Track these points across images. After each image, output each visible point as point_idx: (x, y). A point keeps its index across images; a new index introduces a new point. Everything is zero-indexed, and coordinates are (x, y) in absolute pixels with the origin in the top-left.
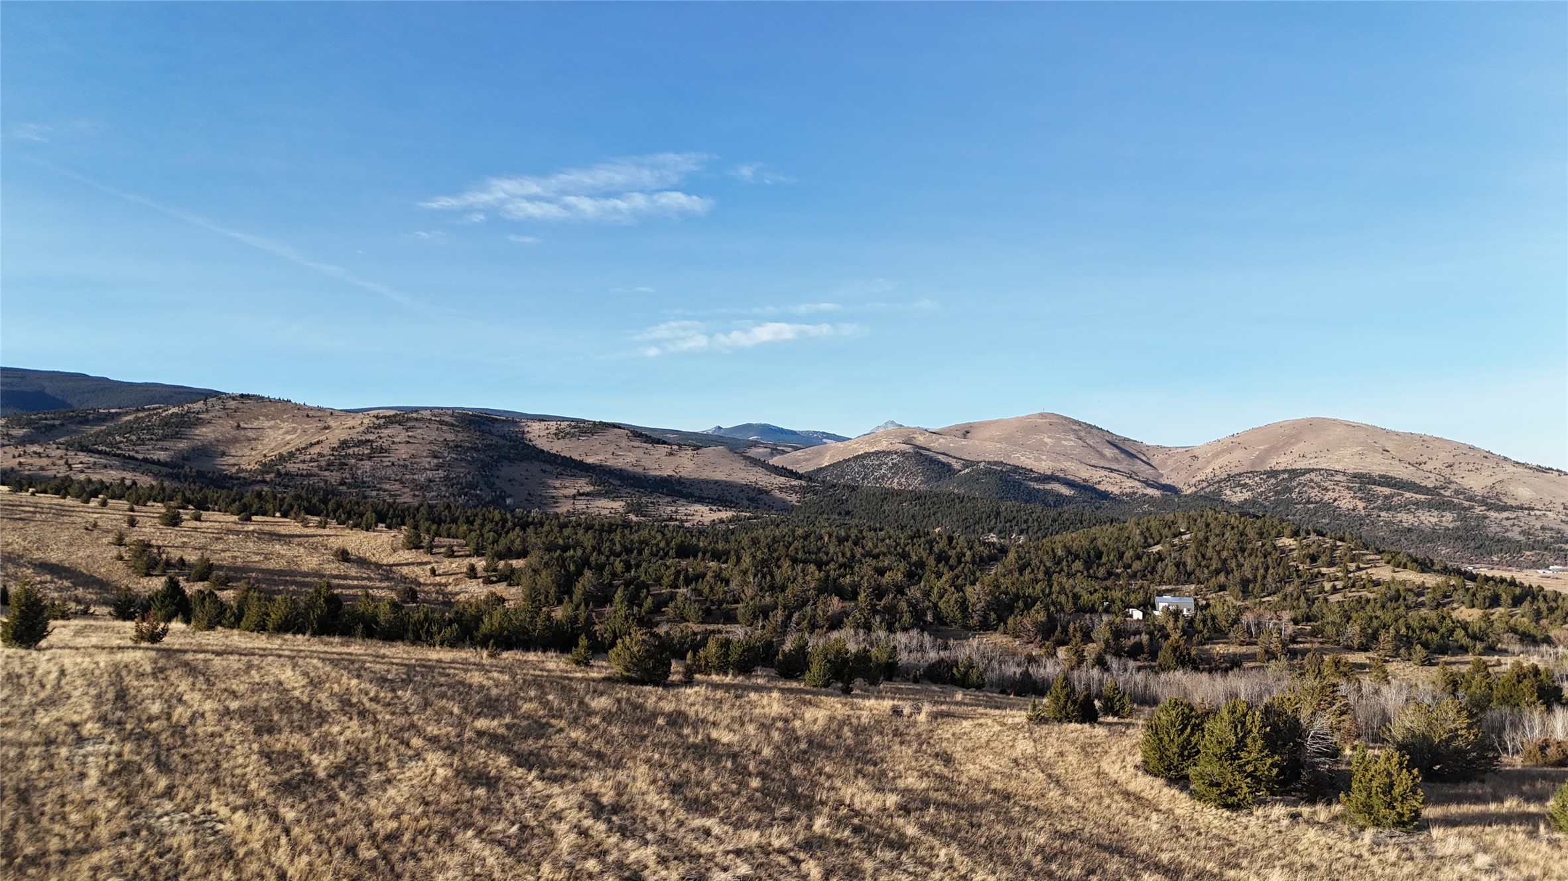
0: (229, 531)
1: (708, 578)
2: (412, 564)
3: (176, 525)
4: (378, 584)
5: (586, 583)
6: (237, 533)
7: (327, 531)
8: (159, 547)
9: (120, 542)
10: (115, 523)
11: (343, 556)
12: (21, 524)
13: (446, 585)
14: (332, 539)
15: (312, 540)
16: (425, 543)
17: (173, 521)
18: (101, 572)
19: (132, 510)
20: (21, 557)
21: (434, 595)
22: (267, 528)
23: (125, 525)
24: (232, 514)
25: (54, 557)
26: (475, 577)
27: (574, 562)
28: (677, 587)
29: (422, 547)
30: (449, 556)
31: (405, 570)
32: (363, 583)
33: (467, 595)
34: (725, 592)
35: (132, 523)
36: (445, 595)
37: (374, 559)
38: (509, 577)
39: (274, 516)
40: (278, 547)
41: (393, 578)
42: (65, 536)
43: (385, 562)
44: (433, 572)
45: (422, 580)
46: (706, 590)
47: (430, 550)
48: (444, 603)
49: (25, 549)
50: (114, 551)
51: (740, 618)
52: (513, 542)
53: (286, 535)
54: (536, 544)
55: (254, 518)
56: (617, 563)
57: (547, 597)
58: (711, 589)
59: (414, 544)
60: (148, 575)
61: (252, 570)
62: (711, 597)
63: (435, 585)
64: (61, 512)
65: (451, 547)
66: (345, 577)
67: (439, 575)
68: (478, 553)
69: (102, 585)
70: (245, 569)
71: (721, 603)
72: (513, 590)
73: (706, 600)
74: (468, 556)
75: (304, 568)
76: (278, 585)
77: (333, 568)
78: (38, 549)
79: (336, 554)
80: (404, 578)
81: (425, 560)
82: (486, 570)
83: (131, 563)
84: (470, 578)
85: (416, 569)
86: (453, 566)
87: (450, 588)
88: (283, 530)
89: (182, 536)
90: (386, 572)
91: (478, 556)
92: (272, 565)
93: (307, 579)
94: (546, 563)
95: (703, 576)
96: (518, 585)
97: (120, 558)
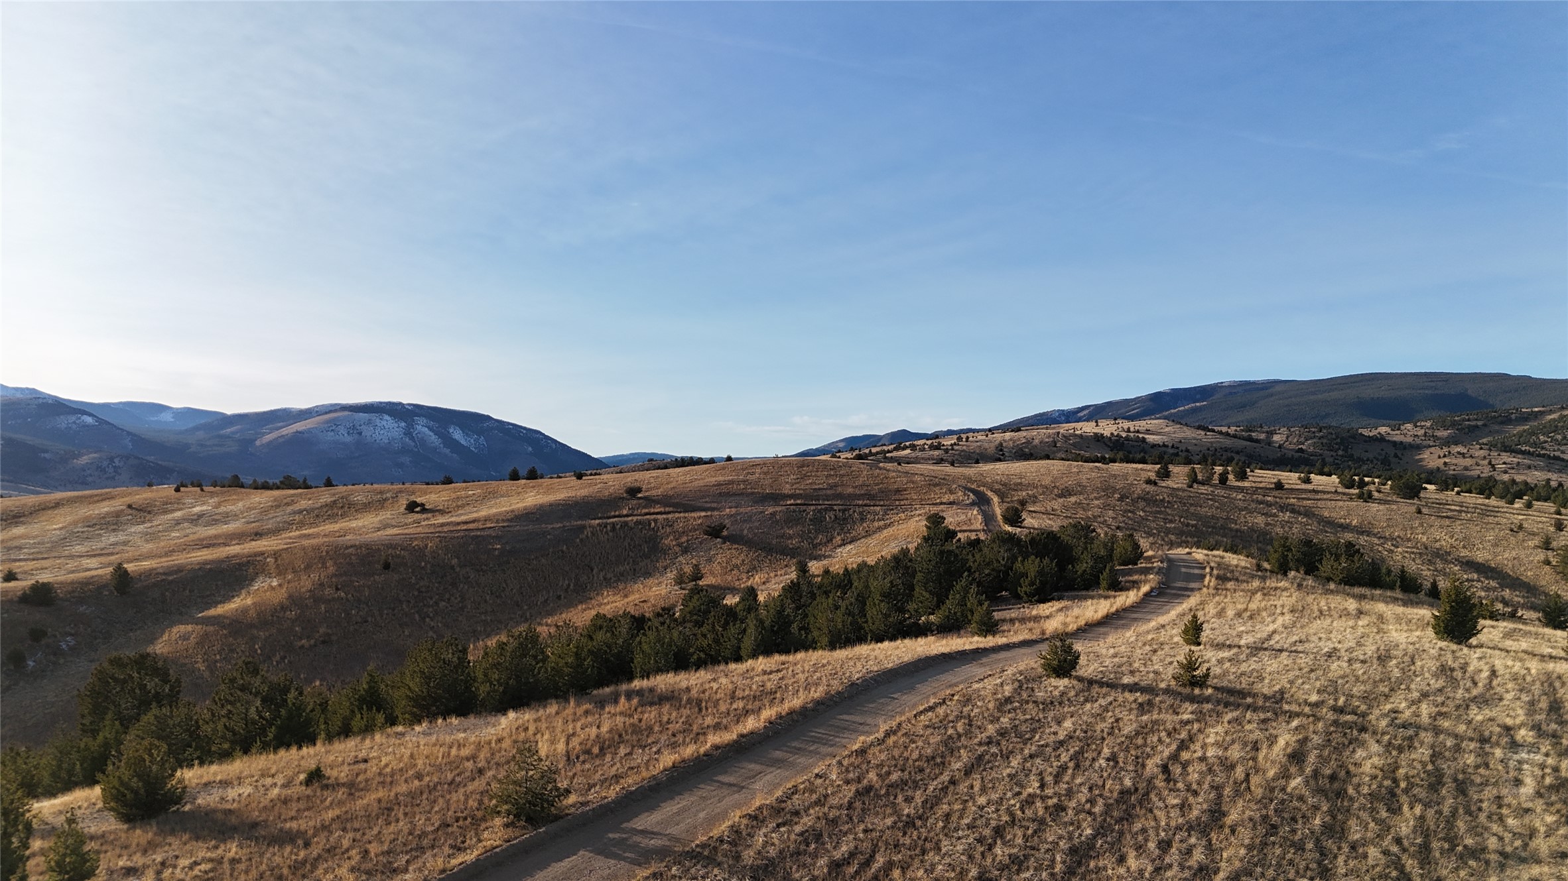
9: (1546, 545)
10: (1540, 526)
12: (1447, 522)
18: (1529, 575)
19: (1559, 513)
20: (1449, 553)
23: (1552, 529)
25: (1481, 556)
35: (1559, 526)
42: (1490, 536)
49: (1452, 546)
50: (1541, 555)
64: (1486, 512)
69: (1530, 589)
78: (1464, 547)
83: (1560, 569)
97: (1547, 562)
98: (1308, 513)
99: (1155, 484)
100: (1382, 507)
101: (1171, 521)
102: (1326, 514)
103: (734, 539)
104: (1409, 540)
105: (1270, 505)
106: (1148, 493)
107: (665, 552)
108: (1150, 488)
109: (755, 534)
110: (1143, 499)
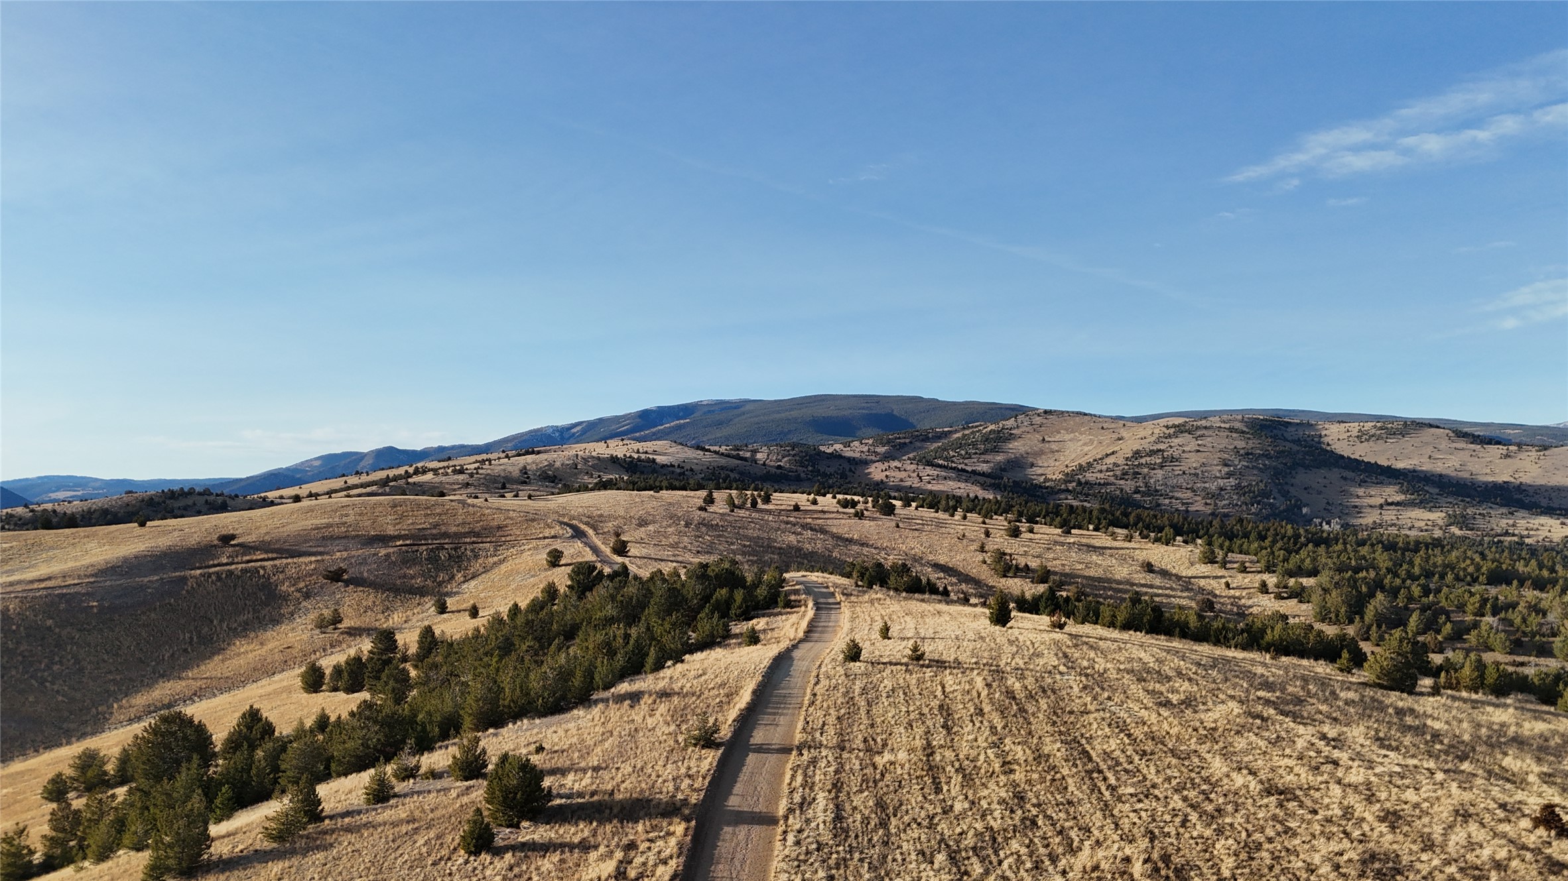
0: (1056, 543)
1: (1520, 608)
2: (1208, 577)
3: (1017, 536)
4: (1179, 594)
5: (1378, 605)
6: (1062, 544)
7: (1132, 545)
8: (1011, 555)
9: (982, 549)
10: (975, 533)
11: (1149, 567)
12: (917, 533)
13: (1240, 598)
14: (1137, 552)
15: (1121, 552)
16: (1219, 558)
17: (1015, 533)
18: (974, 572)
19: (984, 523)
20: (921, 558)
21: (1229, 607)
22: (1084, 541)
23: (983, 536)
24: (1056, 527)
25: (942, 560)
26: (1267, 593)
27: (1367, 584)
28: (1483, 615)
29: (1217, 562)
30: (1242, 572)
31: (1202, 582)
32: (1167, 592)
33: (1259, 609)
34: (1541, 625)
35: (987, 534)
36: (1239, 607)
37: (1174, 572)
38: (1300, 594)
39: (1088, 530)
40: (1094, 557)
41: (1192, 589)
42: (946, 543)
43: (1184, 574)
44: (1228, 585)
45: (1217, 592)
46: (1518, 621)
47: (1224, 565)
48: (1238, 614)
49: (923, 553)
50: (980, 557)
51: (1556, 652)
52: (1303, 561)
53: (1099, 548)
54: (1327, 564)
55: (1073, 531)
56: (1413, 587)
57: (1337, 616)
58: (1524, 620)
59: (1210, 559)
60: (1005, 576)
61: (1079, 576)
62: (1523, 627)
63: (1229, 598)
64: (940, 524)
65: (1243, 563)
66: (1151, 586)
67: (1233, 589)
68: (1269, 569)
69: (977, 582)
70: (1072, 576)
71: (1534, 635)
72: (1304, 606)
73: (1518, 630)
74: (1259, 572)
75: (1117, 577)
76: (1099, 590)
77: (1141, 577)
78: (930, 553)
79: (1142, 566)
80: (1202, 590)
81: (1220, 574)
82: (1277, 586)
83: (992, 567)
84: (1262, 593)
85: (1212, 582)
86: (1246, 580)
87: (1243, 601)
88: (1097, 543)
89: (1023, 546)
90: (1186, 584)
91: (1269, 573)
92: (1092, 573)
93: (1121, 587)
94: (1336, 583)
95: (1514, 606)
96: (1308, 602)
97: (984, 562)
98: (823, 531)
99: (706, 510)
100: (872, 523)
101: (733, 544)
102: (835, 531)
103: (358, 582)
104: (894, 549)
105: (794, 525)
106: (704, 519)
107: (285, 598)
108: (703, 514)
109: (377, 576)
110: (705, 525)
